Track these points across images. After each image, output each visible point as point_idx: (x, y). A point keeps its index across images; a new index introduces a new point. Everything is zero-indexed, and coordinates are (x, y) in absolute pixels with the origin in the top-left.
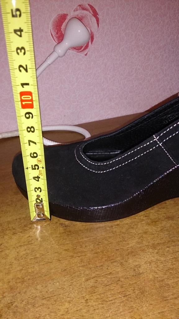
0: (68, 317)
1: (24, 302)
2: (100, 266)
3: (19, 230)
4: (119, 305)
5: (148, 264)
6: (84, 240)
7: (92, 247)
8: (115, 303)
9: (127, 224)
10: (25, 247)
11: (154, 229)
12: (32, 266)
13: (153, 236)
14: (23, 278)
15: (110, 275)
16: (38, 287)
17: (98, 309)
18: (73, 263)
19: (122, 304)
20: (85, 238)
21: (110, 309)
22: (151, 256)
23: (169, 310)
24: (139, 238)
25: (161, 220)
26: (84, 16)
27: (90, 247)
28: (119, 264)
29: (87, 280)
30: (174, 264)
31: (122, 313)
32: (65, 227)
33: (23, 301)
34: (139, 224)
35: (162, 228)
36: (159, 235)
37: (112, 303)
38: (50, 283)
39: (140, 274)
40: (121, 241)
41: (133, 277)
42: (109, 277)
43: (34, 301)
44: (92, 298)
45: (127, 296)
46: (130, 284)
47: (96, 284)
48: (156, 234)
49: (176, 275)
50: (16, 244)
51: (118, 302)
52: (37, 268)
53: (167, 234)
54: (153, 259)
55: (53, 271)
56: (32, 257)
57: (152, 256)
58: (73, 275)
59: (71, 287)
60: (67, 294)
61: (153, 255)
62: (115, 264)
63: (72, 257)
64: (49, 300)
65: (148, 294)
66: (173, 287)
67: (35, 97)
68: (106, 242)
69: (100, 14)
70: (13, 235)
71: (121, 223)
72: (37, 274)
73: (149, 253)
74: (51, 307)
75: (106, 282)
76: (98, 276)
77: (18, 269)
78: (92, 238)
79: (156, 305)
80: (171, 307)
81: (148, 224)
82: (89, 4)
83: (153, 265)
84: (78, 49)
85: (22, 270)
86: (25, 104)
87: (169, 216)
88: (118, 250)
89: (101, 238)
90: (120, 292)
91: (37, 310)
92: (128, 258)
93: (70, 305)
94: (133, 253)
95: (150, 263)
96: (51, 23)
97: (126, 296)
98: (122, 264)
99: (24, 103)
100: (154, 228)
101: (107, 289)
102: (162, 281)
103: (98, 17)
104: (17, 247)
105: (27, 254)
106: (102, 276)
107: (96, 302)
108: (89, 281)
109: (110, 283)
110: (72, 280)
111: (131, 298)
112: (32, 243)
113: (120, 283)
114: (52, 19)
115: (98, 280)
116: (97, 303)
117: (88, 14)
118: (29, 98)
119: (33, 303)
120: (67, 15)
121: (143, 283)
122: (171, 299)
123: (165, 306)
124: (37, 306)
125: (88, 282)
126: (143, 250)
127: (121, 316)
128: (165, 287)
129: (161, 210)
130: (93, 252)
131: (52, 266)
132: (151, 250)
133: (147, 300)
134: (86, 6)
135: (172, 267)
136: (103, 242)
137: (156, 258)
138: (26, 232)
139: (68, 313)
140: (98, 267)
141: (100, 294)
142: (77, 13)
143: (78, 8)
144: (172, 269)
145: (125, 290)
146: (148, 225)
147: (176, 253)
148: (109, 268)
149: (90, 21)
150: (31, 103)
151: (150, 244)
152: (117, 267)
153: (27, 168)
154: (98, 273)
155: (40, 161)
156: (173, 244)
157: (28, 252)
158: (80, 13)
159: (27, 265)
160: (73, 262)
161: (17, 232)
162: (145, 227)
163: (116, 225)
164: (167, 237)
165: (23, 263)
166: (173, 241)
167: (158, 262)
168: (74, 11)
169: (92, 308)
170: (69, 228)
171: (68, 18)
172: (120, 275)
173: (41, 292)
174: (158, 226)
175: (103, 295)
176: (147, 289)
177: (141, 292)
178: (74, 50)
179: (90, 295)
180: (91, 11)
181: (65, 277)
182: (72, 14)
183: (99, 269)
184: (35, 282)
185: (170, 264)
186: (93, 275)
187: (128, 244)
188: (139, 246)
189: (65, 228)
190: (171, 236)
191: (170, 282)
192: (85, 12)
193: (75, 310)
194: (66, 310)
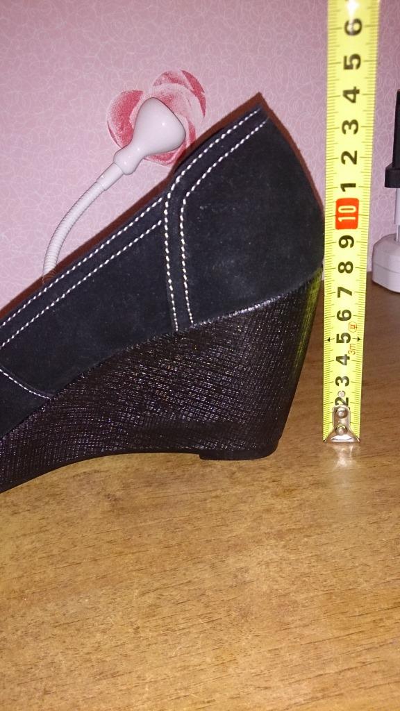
0: (99, 657)
1: (19, 632)
2: (171, 570)
3: (24, 506)
4: (196, 636)
5: (264, 567)
6: (147, 524)
7: (160, 536)
8: (190, 632)
9: (235, 495)
10: (34, 537)
11: (285, 504)
12: (42, 570)
13: (281, 516)
14: (23, 592)
15: (186, 586)
16: (49, 605)
17: (156, 644)
18: (120, 566)
19: (202, 635)
20: (151, 520)
21: (178, 643)
22: (271, 552)
23: (289, 647)
24: (255, 520)
25: (301, 488)
26: (175, 95)
27: (158, 536)
28: (207, 567)
29: (143, 594)
30: (314, 566)
31: (200, 651)
32: (115, 500)
33: (17, 631)
34: (259, 495)
35: (302, 502)
36: (292, 514)
37: (185, 634)
38: (72, 600)
39: (245, 583)
40: (218, 526)
41: (230, 589)
42: (186, 588)
43: (38, 630)
44: (148, 624)
45: (215, 623)
46: (223, 601)
47: (158, 601)
48: (287, 512)
49: (313, 586)
50: (16, 531)
51: (195, 631)
52: (50, 572)
53: (309, 514)
54: (274, 556)
55: (80, 578)
56: (44, 555)
57: (273, 553)
58: (117, 586)
59: (110, 605)
60: (102, 617)
61: (275, 550)
62: (200, 566)
63: (121, 553)
64: (66, 629)
65: (253, 617)
66: (303, 607)
67: (364, 209)
68: (189, 528)
69: (208, 90)
70: (12, 515)
71: (222, 494)
72: (50, 583)
73: (269, 547)
74: (68, 640)
75: (177, 598)
76: (166, 587)
77: (15, 575)
78: (163, 520)
79: (266, 637)
80: (294, 640)
81: (275, 495)
82: (184, 72)
83: (273, 568)
84: (164, 159)
85: (23, 576)
86: (343, 221)
87: (319, 480)
88: (211, 541)
89: (180, 520)
90: (202, 615)
91: (41, 644)
92: (227, 556)
93: (105, 637)
94: (238, 547)
95: (268, 564)
96: (108, 108)
97: (213, 621)
98: (213, 566)
99: (340, 219)
100: (286, 502)
101: (179, 610)
102: (285, 595)
103: (202, 95)
104: (17, 537)
105: (35, 550)
106: (173, 587)
107: (153, 631)
108: (147, 595)
109: (185, 599)
110: (115, 594)
111: (220, 624)
112: (46, 530)
113: (204, 599)
114: (112, 102)
115: (164, 594)
116: (155, 634)
117: (184, 90)
118: (352, 209)
119: (36, 633)
120: (141, 92)
121: (249, 600)
122: (296, 627)
123: (283, 639)
124: (43, 638)
125: (143, 598)
126: (259, 542)
127: (197, 656)
128: (289, 605)
129: (305, 470)
130: (162, 545)
131: (80, 570)
132: (273, 542)
133: (251, 628)
134: (178, 74)
135: (307, 571)
136: (183, 527)
137: (281, 555)
138: (37, 510)
139: (99, 650)
140: (168, 572)
141: (163, 619)
142: (160, 88)
143: (164, 79)
144: (308, 575)
145: (213, 611)
146: (275, 497)
147: (319, 546)
148: (187, 573)
149: (187, 103)
150: (354, 218)
151: (273, 531)
152: (203, 572)
153: (329, 340)
154: (165, 581)
155: (355, 327)
156: (318, 531)
157: (38, 545)
158: (166, 88)
159: (33, 569)
160: (121, 563)
161: (20, 511)
162: (269, 501)
163: (214, 497)
164: (308, 518)
165: (25, 565)
166: (319, 526)
167: (284, 562)
168: (155, 85)
169: (145, 641)
170: (121, 502)
171: (143, 98)
172: (208, 584)
173: (54, 615)
174: (295, 499)
175: (169, 620)
176: (255, 609)
177: (241, 615)
178: (157, 160)
179: (144, 620)
180: (188, 84)
181: (103, 588)
182: (150, 90)
183: (168, 575)
184: (45, 598)
185: (305, 566)
186: (157, 585)
187: (231, 531)
188: (250, 534)
189: (114, 502)
190: (315, 517)
191: (301, 597)
192: (176, 86)
193: (114, 645)
194: (97, 645)
